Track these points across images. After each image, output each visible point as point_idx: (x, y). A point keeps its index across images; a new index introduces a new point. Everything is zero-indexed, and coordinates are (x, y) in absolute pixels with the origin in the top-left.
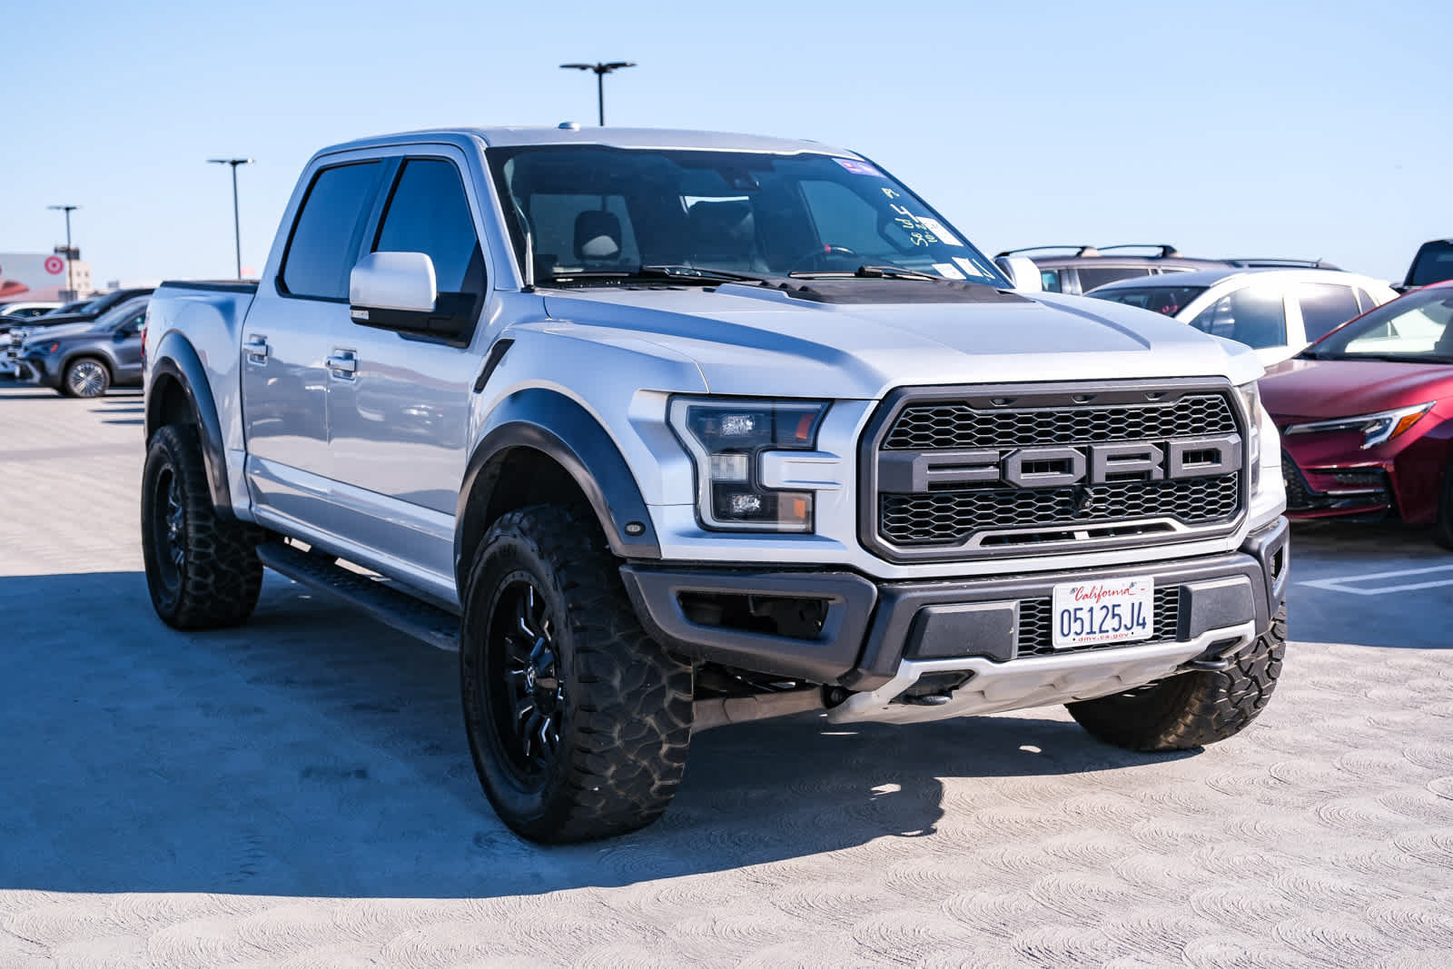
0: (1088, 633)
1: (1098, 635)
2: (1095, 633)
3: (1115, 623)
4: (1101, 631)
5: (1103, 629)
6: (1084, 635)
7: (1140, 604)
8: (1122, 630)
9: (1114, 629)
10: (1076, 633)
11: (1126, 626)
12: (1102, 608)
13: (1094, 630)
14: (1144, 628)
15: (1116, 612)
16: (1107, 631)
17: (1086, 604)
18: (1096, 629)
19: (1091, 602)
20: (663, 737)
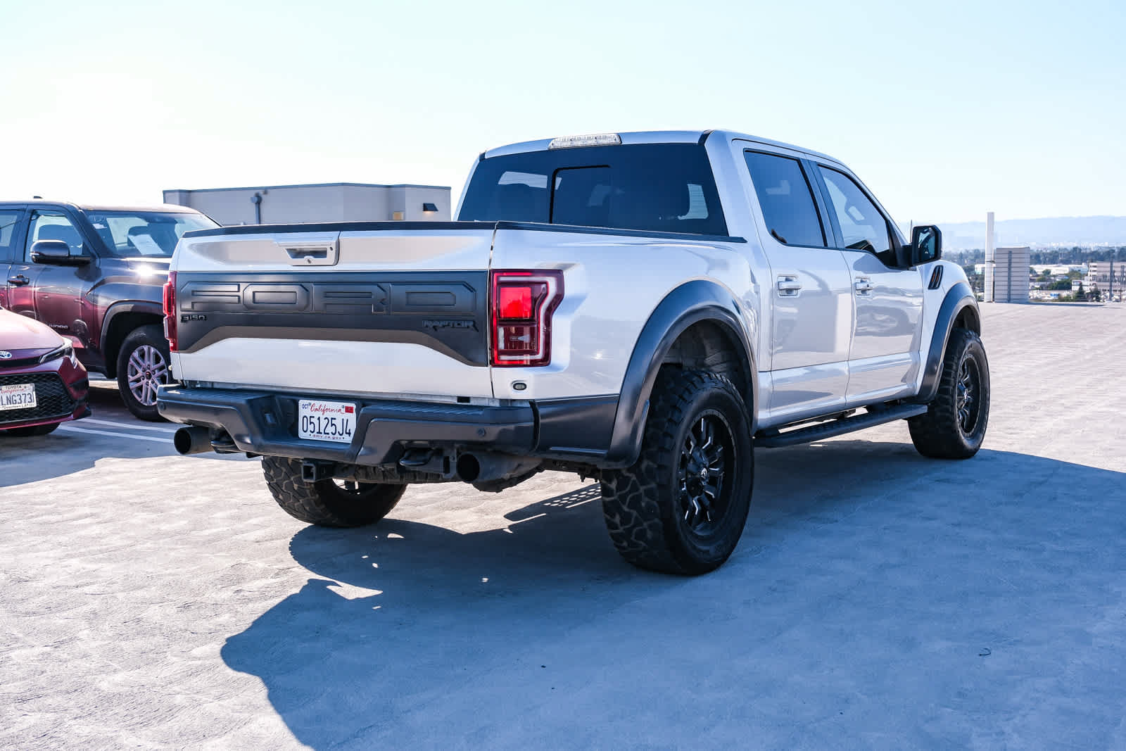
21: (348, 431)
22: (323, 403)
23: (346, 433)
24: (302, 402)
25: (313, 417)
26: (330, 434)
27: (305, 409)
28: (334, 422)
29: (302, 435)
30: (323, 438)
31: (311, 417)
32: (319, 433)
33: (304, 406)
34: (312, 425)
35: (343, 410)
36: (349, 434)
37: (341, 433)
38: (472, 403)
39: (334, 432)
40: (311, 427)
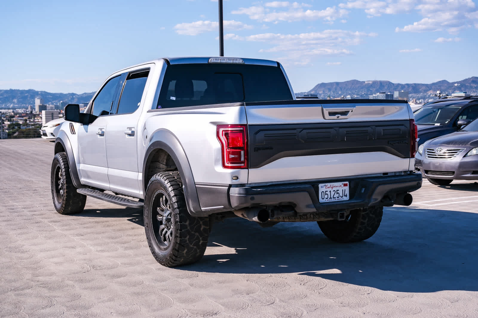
21: (345, 195)
22: (332, 184)
23: (345, 196)
24: (320, 185)
25: (327, 191)
26: (336, 198)
27: (322, 188)
28: (338, 192)
29: (321, 200)
30: (333, 200)
31: (326, 191)
32: (331, 198)
33: (322, 187)
34: (327, 195)
35: (343, 186)
36: (346, 196)
37: (342, 196)
38: (389, 175)
39: (338, 196)
40: (326, 196)
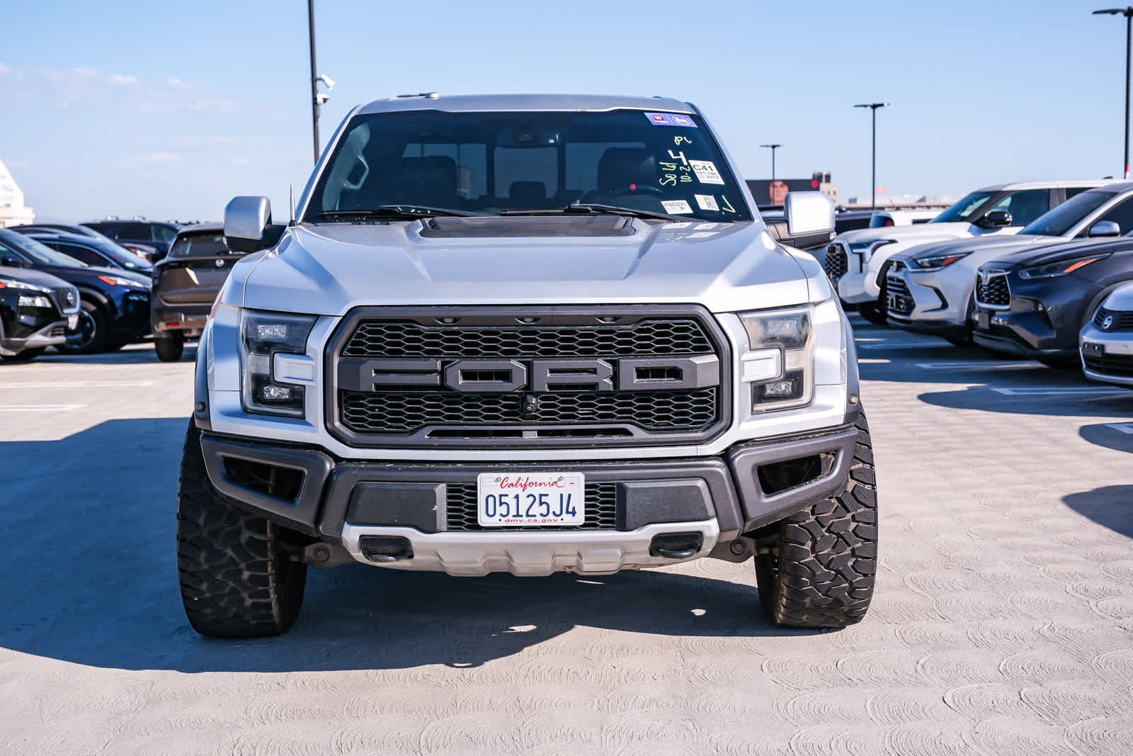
0: (514, 516)
1: (526, 519)
2: (522, 516)
3: (543, 509)
4: (528, 515)
5: (530, 513)
6: (510, 517)
7: (570, 495)
8: (551, 516)
9: (541, 515)
10: (501, 515)
11: (554, 513)
12: (528, 496)
13: (520, 514)
14: (574, 515)
15: (543, 501)
16: (535, 516)
17: (512, 492)
18: (522, 511)
19: (518, 490)
20: (243, 565)
